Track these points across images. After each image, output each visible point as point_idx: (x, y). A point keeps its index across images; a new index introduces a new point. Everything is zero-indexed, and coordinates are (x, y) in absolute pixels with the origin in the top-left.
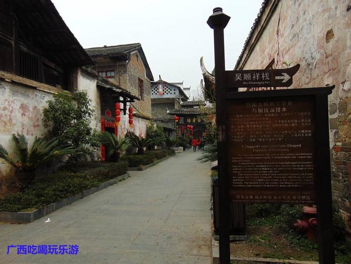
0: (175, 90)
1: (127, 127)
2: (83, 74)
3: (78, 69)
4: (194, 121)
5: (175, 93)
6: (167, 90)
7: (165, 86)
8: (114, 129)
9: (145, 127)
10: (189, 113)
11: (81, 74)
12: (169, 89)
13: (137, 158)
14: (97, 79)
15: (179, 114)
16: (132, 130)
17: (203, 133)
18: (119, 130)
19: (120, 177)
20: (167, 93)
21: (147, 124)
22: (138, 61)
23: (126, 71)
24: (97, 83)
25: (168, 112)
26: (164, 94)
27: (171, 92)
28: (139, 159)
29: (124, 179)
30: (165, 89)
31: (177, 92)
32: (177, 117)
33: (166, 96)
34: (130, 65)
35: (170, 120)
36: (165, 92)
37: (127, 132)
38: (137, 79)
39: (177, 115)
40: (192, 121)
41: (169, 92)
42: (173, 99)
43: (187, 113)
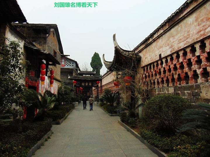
0: (73, 63)
1: (45, 87)
2: (11, 31)
3: (6, 25)
4: (87, 84)
5: (73, 65)
6: (68, 63)
7: (67, 60)
8: (36, 87)
9: (57, 87)
10: (84, 79)
11: (10, 31)
12: (69, 62)
13: (55, 114)
14: (25, 41)
15: (77, 79)
16: (49, 89)
17: (88, 93)
18: (40, 88)
19: (46, 136)
20: (68, 65)
21: (59, 85)
22: (54, 37)
23: (46, 42)
24: (25, 44)
25: (69, 77)
26: (65, 65)
27: (70, 64)
28: (58, 114)
29: (49, 138)
30: (66, 62)
31: (75, 65)
32: (75, 82)
33: (66, 67)
34: (49, 39)
35: (70, 83)
36: (66, 64)
37: (45, 90)
38: (53, 50)
39: (75, 80)
40: (85, 84)
41: (69, 64)
42: (72, 69)
43: (82, 79)
